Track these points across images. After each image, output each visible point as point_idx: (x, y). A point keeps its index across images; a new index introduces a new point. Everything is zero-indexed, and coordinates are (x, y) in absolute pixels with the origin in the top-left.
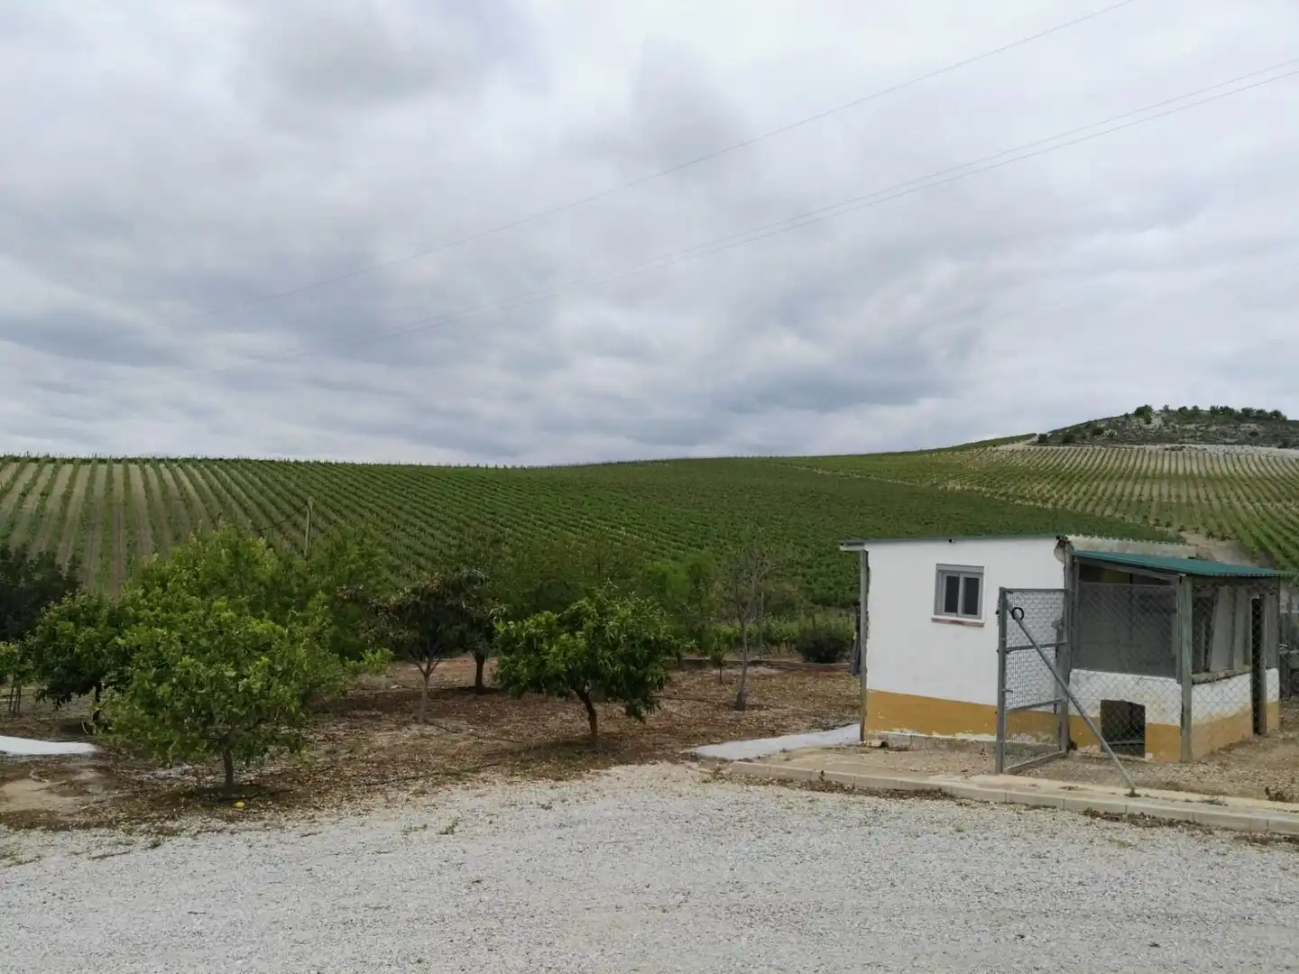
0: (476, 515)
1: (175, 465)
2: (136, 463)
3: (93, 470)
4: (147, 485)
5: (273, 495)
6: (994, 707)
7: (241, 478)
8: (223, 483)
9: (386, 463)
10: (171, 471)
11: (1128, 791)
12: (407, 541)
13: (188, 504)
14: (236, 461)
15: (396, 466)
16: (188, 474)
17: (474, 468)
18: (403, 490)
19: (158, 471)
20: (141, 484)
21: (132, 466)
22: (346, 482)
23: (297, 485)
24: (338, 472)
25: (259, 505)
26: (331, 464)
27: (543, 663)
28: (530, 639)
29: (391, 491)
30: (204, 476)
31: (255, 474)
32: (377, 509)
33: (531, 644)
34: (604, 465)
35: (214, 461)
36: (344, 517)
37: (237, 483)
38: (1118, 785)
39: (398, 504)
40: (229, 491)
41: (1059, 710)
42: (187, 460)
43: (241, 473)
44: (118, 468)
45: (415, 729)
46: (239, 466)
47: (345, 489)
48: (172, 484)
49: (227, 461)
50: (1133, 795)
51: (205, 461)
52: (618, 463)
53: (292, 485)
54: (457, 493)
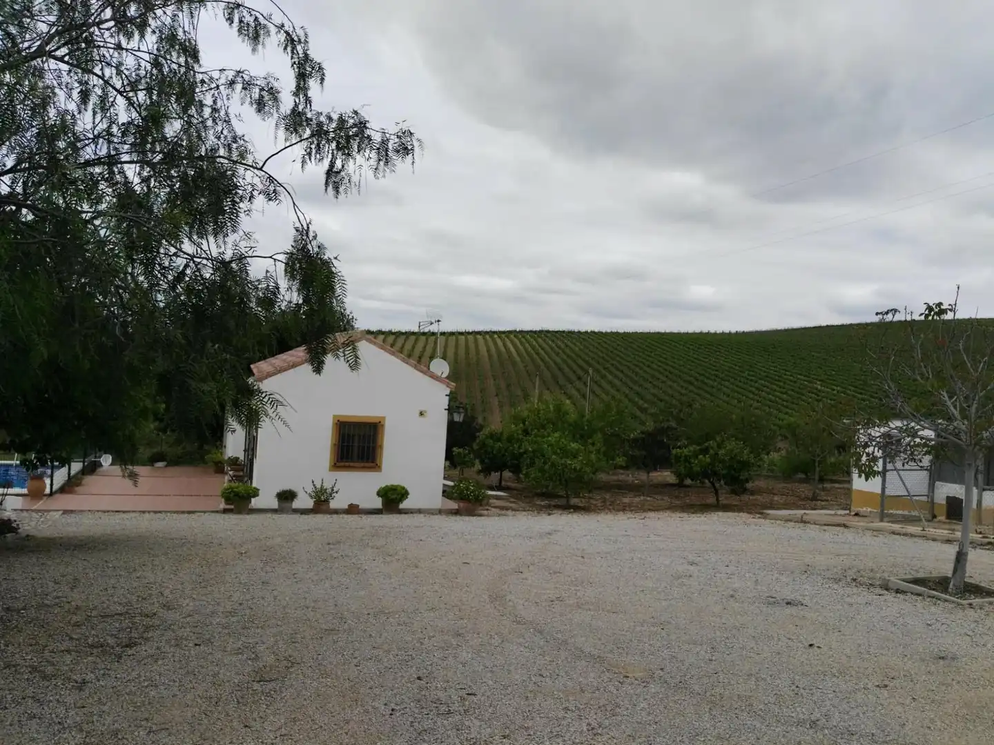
0: (703, 372)
1: (503, 336)
2: (481, 335)
3: (457, 340)
4: (488, 351)
5: (565, 357)
6: (878, 494)
7: (545, 345)
8: (533, 347)
9: (641, 331)
10: (501, 340)
11: (922, 529)
12: (653, 391)
13: (514, 364)
14: (541, 332)
15: (647, 333)
16: (512, 342)
17: (706, 333)
18: (651, 352)
19: (494, 340)
20: (485, 349)
21: (479, 336)
22: (613, 347)
23: (580, 349)
24: (608, 339)
25: (555, 363)
26: (602, 333)
27: (691, 468)
28: (686, 456)
29: (644, 353)
30: (521, 343)
31: (553, 341)
32: (633, 367)
33: (687, 459)
34: (814, 327)
35: (528, 332)
36: (611, 373)
37: (543, 349)
38: (918, 527)
39: (647, 363)
40: (538, 354)
41: (929, 500)
42: (510, 332)
43: (544, 341)
44: (471, 337)
45: (642, 498)
46: (543, 336)
47: (611, 352)
48: (503, 349)
49: (535, 332)
50: (924, 530)
51: (521, 332)
52: (827, 326)
53: (577, 349)
54: (691, 354)
